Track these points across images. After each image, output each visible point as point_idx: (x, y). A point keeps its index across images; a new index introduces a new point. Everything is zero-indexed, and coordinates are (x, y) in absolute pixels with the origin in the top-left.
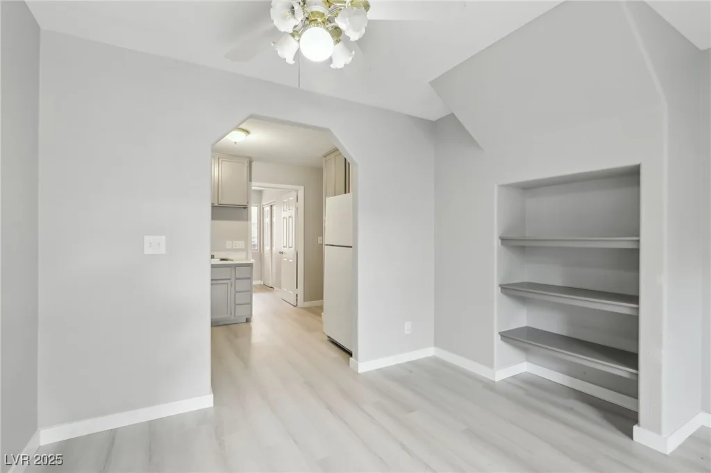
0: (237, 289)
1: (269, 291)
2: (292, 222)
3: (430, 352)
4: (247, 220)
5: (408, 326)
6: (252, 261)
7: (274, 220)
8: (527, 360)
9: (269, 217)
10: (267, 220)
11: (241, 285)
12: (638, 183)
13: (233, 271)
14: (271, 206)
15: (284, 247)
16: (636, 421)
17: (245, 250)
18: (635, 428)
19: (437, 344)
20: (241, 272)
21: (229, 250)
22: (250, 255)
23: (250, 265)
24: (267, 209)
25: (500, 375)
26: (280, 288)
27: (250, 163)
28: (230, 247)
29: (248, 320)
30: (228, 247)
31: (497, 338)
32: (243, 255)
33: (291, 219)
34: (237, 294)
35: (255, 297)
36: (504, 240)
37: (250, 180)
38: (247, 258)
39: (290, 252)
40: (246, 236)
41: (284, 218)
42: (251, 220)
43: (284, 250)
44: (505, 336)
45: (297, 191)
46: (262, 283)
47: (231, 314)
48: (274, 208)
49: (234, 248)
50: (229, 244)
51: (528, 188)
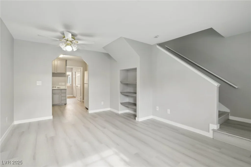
0: (62, 96)
1: (74, 98)
2: (79, 77)
3: (109, 109)
4: (66, 77)
5: (102, 103)
7: (76, 76)
8: (128, 110)
10: (74, 76)
11: (63, 95)
12: (136, 71)
13: (61, 91)
14: (75, 72)
15: (78, 84)
16: (136, 117)
17: (65, 85)
18: (136, 118)
19: (110, 107)
20: (63, 91)
21: (60, 85)
22: (66, 87)
23: (66, 89)
25: (120, 112)
26: (77, 96)
27: (66, 61)
28: (61, 84)
29: (65, 104)
31: (120, 104)
34: (62, 97)
36: (121, 82)
37: (66, 65)
38: (65, 87)
39: (79, 86)
44: (122, 104)
45: (81, 68)
46: (73, 96)
47: (60, 102)
50: (60, 84)
51: (128, 70)
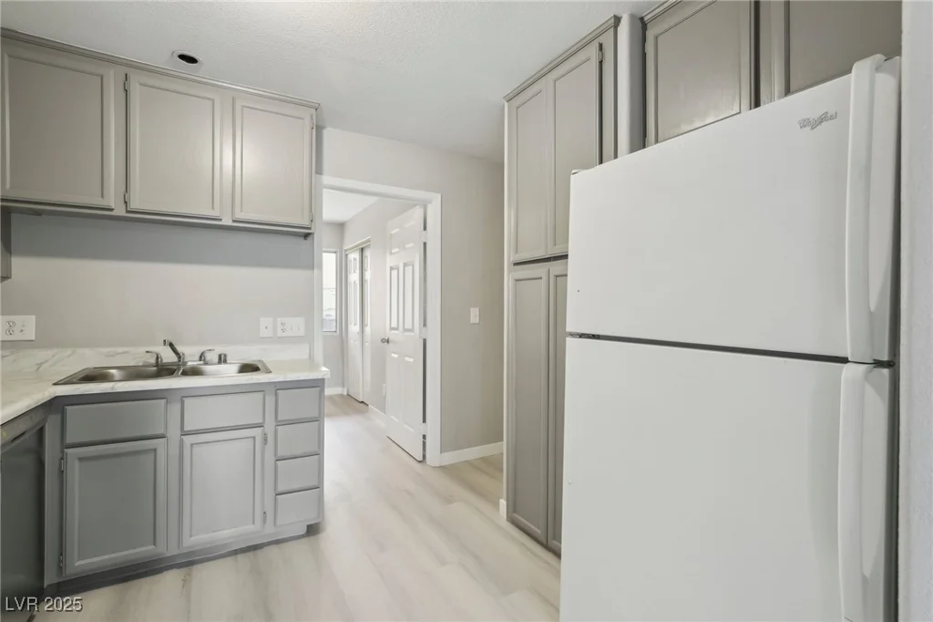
1: (357, 414)
4: (312, 268)
6: (324, 371)
7: (368, 275)
9: (358, 271)
10: (354, 277)
14: (362, 250)
15: (392, 329)
17: (308, 338)
20: (291, 405)
21: (266, 339)
22: (318, 354)
23: (318, 384)
24: (354, 256)
26: (382, 411)
27: (319, 129)
28: (269, 333)
29: (313, 529)
30: (264, 333)
32: (300, 353)
33: (409, 269)
35: (329, 426)
37: (319, 171)
38: (310, 365)
40: (308, 304)
41: (391, 269)
42: (320, 268)
43: (392, 335)
45: (425, 204)
46: (345, 392)
47: (264, 521)
48: (368, 253)
49: (280, 334)
50: (265, 325)
